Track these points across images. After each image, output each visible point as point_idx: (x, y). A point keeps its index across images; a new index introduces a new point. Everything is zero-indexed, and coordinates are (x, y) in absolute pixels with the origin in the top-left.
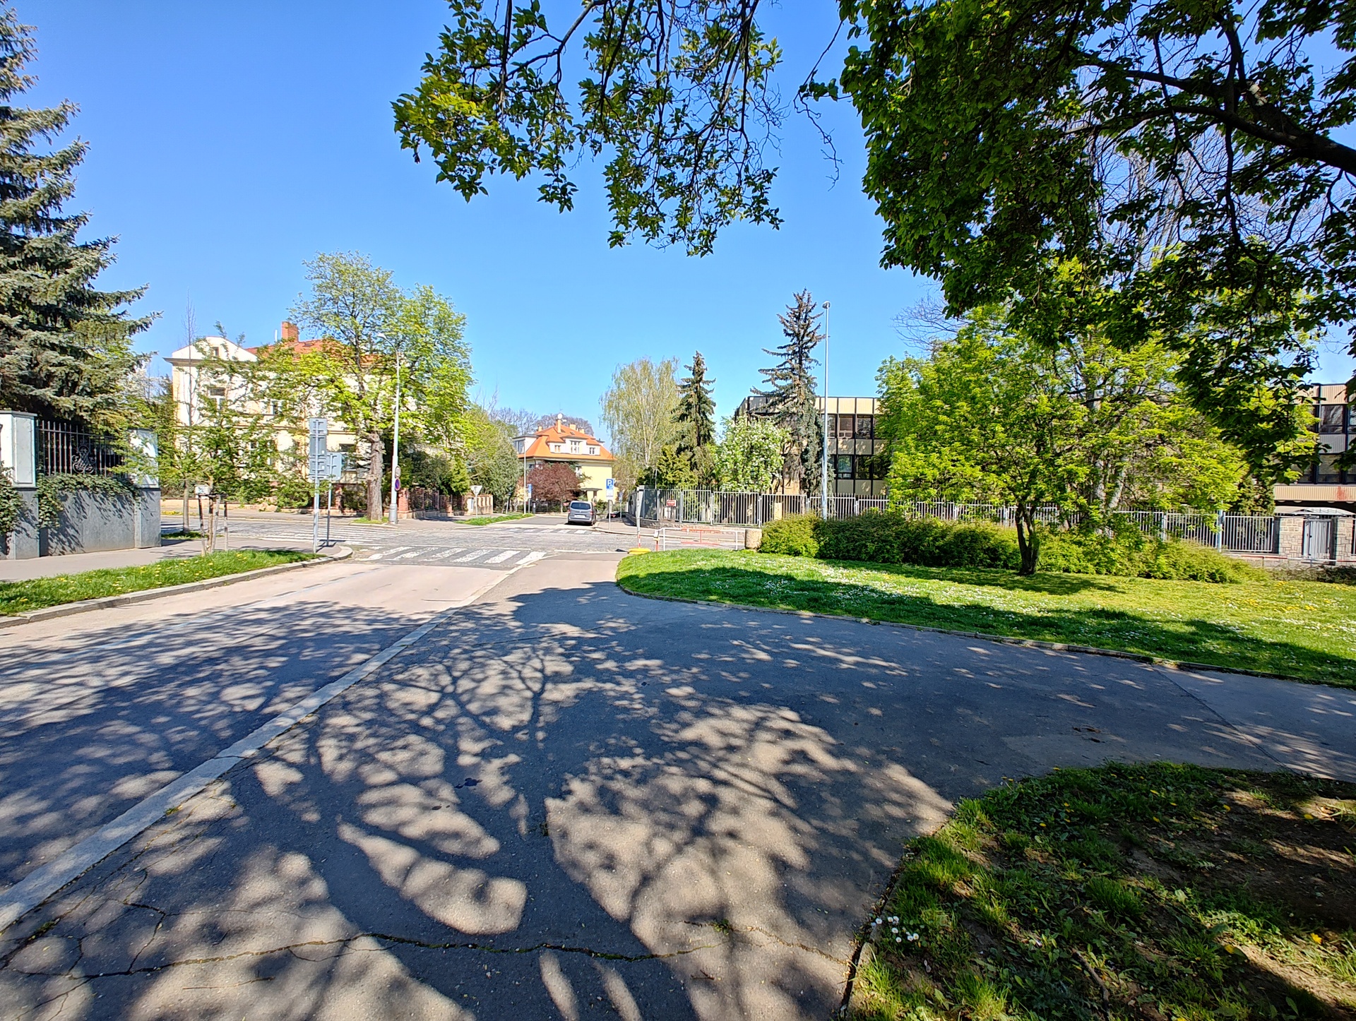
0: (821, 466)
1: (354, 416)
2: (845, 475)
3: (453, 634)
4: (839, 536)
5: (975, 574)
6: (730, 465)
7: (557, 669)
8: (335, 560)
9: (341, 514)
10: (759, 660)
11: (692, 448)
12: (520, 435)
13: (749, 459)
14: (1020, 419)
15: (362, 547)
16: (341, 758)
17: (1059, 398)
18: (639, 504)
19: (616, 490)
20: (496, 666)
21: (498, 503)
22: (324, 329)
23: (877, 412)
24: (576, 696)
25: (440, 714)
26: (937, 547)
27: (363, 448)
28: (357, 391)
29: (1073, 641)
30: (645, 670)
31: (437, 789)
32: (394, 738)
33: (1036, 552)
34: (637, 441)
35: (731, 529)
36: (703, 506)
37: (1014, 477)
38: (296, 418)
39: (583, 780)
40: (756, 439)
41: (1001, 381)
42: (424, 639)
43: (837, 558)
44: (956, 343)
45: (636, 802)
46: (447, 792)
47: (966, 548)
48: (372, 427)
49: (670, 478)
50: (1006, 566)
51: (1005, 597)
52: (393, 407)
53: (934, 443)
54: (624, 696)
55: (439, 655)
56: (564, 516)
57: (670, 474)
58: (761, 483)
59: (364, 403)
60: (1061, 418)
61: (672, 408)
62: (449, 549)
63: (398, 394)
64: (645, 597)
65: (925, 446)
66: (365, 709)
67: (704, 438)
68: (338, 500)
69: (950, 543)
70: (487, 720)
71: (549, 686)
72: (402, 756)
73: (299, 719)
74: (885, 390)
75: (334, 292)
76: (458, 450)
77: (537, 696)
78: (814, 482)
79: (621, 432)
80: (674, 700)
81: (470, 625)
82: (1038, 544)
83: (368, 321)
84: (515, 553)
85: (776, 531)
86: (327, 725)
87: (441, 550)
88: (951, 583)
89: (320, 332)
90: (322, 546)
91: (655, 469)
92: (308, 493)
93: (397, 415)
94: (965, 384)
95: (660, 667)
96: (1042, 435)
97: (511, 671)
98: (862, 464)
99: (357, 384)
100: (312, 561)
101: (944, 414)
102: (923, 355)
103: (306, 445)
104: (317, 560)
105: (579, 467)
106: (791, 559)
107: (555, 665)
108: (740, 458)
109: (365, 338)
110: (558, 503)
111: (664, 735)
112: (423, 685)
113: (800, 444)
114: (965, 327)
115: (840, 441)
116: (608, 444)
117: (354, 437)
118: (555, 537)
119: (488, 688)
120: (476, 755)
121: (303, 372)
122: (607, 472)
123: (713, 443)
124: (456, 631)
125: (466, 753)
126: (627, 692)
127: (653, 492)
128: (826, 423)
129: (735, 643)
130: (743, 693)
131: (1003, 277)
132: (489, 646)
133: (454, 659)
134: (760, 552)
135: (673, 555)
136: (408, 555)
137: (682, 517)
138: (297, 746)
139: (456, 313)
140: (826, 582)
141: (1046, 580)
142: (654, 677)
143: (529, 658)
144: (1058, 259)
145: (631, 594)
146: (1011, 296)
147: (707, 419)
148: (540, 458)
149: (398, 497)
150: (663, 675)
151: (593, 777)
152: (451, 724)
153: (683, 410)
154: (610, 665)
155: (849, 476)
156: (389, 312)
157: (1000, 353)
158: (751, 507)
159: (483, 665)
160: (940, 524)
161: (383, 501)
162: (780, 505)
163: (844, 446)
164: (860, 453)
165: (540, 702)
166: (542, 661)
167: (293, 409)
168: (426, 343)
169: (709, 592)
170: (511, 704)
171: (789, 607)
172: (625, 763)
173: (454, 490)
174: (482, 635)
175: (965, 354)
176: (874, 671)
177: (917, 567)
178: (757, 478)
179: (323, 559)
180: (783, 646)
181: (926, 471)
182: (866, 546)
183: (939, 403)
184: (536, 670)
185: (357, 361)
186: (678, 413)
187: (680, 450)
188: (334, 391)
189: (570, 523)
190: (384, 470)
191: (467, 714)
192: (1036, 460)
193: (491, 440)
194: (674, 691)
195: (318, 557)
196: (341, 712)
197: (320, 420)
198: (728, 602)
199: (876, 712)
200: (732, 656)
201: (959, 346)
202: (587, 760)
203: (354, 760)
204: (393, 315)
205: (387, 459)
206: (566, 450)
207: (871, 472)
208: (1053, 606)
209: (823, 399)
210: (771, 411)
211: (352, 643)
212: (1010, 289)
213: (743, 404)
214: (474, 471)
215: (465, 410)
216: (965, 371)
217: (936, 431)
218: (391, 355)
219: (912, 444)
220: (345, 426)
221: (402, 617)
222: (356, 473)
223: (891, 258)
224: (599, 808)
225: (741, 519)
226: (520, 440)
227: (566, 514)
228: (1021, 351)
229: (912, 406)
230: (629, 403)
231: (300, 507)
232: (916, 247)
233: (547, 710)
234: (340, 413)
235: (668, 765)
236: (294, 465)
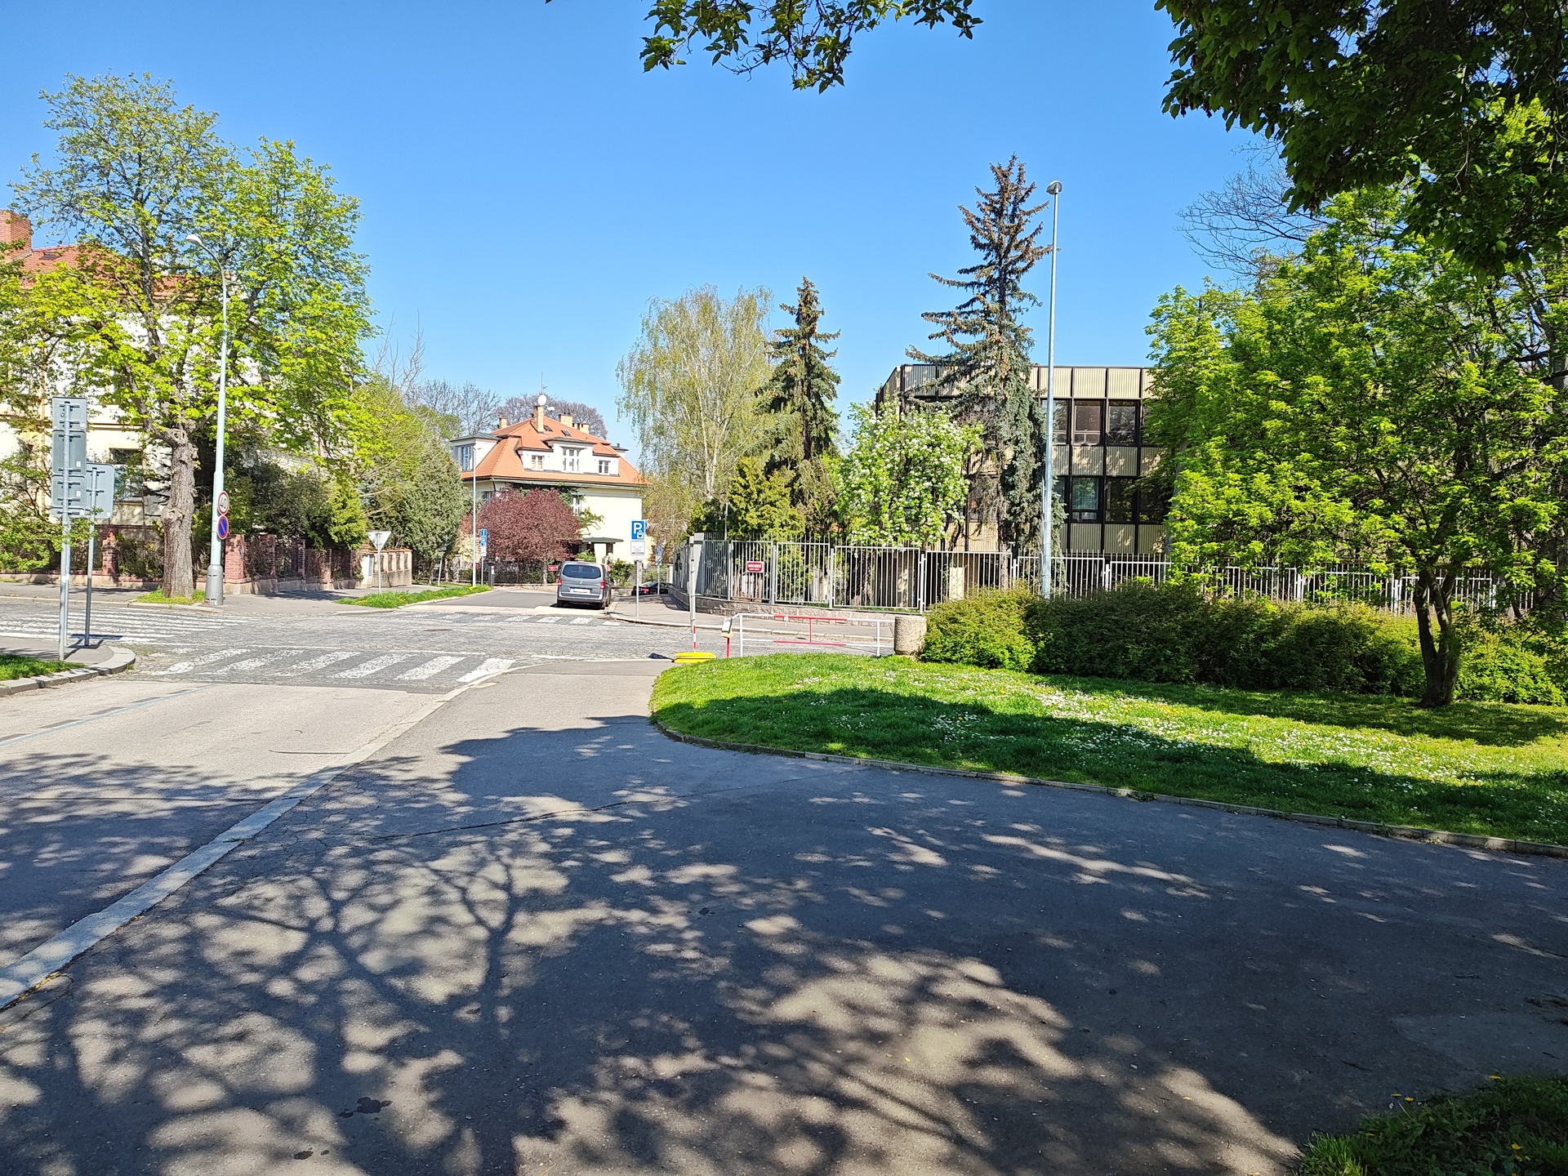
0: (1039, 497)
1: (138, 394)
2: (1086, 515)
3: (333, 819)
4: (1075, 630)
5: (1337, 705)
6: (866, 496)
7: (536, 883)
8: (102, 673)
9: (112, 585)
10: (924, 867)
11: (794, 463)
12: (465, 434)
13: (902, 484)
14: (1426, 407)
15: (153, 649)
16: (115, 1058)
17: (1499, 368)
18: (694, 567)
19: (649, 541)
20: (417, 878)
21: (422, 567)
22: (81, 225)
23: (1146, 395)
24: (573, 936)
25: (307, 973)
26: (1265, 654)
27: (157, 457)
28: (145, 345)
29: (1524, 833)
30: (705, 885)
31: (304, 1119)
32: (221, 1019)
33: (1453, 666)
34: (690, 448)
35: (867, 617)
36: (815, 572)
37: (1411, 520)
38: (26, 398)
39: (585, 1101)
40: (916, 447)
41: (1389, 334)
42: (274, 830)
43: (1070, 671)
44: (1303, 261)
45: (688, 1143)
46: (321, 1125)
47: (1320, 655)
48: (172, 416)
49: (752, 519)
50: (1396, 690)
51: (1395, 748)
52: (215, 377)
53: (1259, 454)
54: (664, 934)
55: (306, 858)
56: (551, 590)
57: (753, 512)
58: (924, 529)
59: (159, 369)
60: (1500, 406)
61: (757, 386)
62: (324, 652)
63: (225, 352)
64: (706, 745)
65: (1243, 460)
66: (162, 963)
67: (818, 443)
68: (107, 558)
69: (1287, 644)
70: (399, 983)
71: (521, 917)
72: (236, 1054)
73: (35, 983)
74: (1163, 353)
75: (101, 154)
76: (343, 463)
77: (497, 938)
78: (1027, 528)
79: (660, 431)
80: (765, 943)
81: (365, 800)
82: (1457, 648)
83: (168, 209)
84: (456, 660)
85: (955, 621)
86: (88, 995)
87: (309, 655)
88: (1290, 721)
89: (74, 231)
90: (76, 647)
91: (724, 502)
92: (49, 544)
93: (222, 394)
94: (1320, 340)
95: (733, 878)
96: (1469, 438)
97: (446, 888)
98: (1118, 494)
99: (144, 332)
100: (57, 676)
101: (1281, 397)
102: (1236, 284)
103: (46, 450)
104: (66, 674)
105: (579, 498)
106: (982, 673)
107: (532, 876)
108: (886, 481)
109: (161, 242)
110: (537, 566)
111: (743, 1010)
112: (273, 915)
113: (1000, 456)
114: (1321, 231)
115: (1077, 450)
116: (634, 454)
117: (136, 436)
118: (532, 630)
119: (400, 922)
120: (377, 1051)
121: (40, 309)
122: (632, 508)
123: (833, 454)
124: (337, 812)
125: (360, 1048)
126: (670, 927)
127: (721, 545)
128: (1049, 414)
129: (878, 832)
130: (893, 929)
131: (1399, 134)
132: (404, 841)
133: (335, 867)
134: (924, 660)
135: (759, 665)
136: (245, 665)
137: (774, 592)
138: (29, 1035)
139: (339, 193)
140: (1050, 719)
141: (1468, 715)
142: (722, 897)
143: (482, 863)
144: (1502, 100)
145: (679, 739)
146: (1415, 170)
147: (823, 408)
148: (503, 480)
149: (224, 552)
150: (742, 894)
151: (606, 1096)
152: (329, 992)
153: (777, 389)
154: (639, 875)
155: (1092, 516)
156: (206, 194)
157: (1388, 283)
158: (905, 575)
159: (391, 879)
160: (1271, 608)
161: (195, 560)
162: (961, 570)
163: (1083, 460)
164: (1114, 473)
165: (503, 948)
166: (508, 867)
167: (20, 380)
168: (280, 253)
169: (829, 736)
170: (447, 954)
171: (980, 766)
172: (666, 1067)
173: (335, 538)
174: (391, 820)
175: (1323, 283)
176: (1145, 889)
177: (1224, 691)
178: (917, 520)
179: (79, 673)
180: (968, 840)
181: (1245, 507)
182: (1126, 651)
183: (1270, 377)
184: (495, 886)
185: (148, 286)
186: (768, 396)
187: (772, 467)
188: (100, 346)
189: (562, 604)
190: (196, 500)
191: (361, 972)
192: (1457, 488)
193: (408, 444)
194: (760, 926)
195: (69, 667)
196: (114, 969)
197: (73, 402)
198: (863, 755)
199: (1148, 968)
200: (869, 858)
201: (1310, 268)
202: (594, 1062)
203: (140, 1062)
204: (216, 198)
205: (204, 478)
206: (554, 464)
207: (1135, 510)
208: (1486, 766)
209: (1044, 371)
210: (945, 392)
211: (134, 835)
212: (1414, 157)
213: (891, 379)
214: (374, 503)
215: (356, 384)
216: (1321, 316)
217: (1265, 430)
218: (212, 277)
219: (1216, 454)
220: (122, 413)
221: (231, 785)
222: (142, 504)
223: (1185, 96)
224: (617, 1155)
225: (886, 599)
226: (466, 446)
227: (554, 587)
228: (1427, 279)
229: (1217, 383)
230: (674, 374)
231: (32, 570)
232: (1234, 75)
233: (517, 963)
234: (111, 389)
235: (751, 1069)
236: (22, 488)
